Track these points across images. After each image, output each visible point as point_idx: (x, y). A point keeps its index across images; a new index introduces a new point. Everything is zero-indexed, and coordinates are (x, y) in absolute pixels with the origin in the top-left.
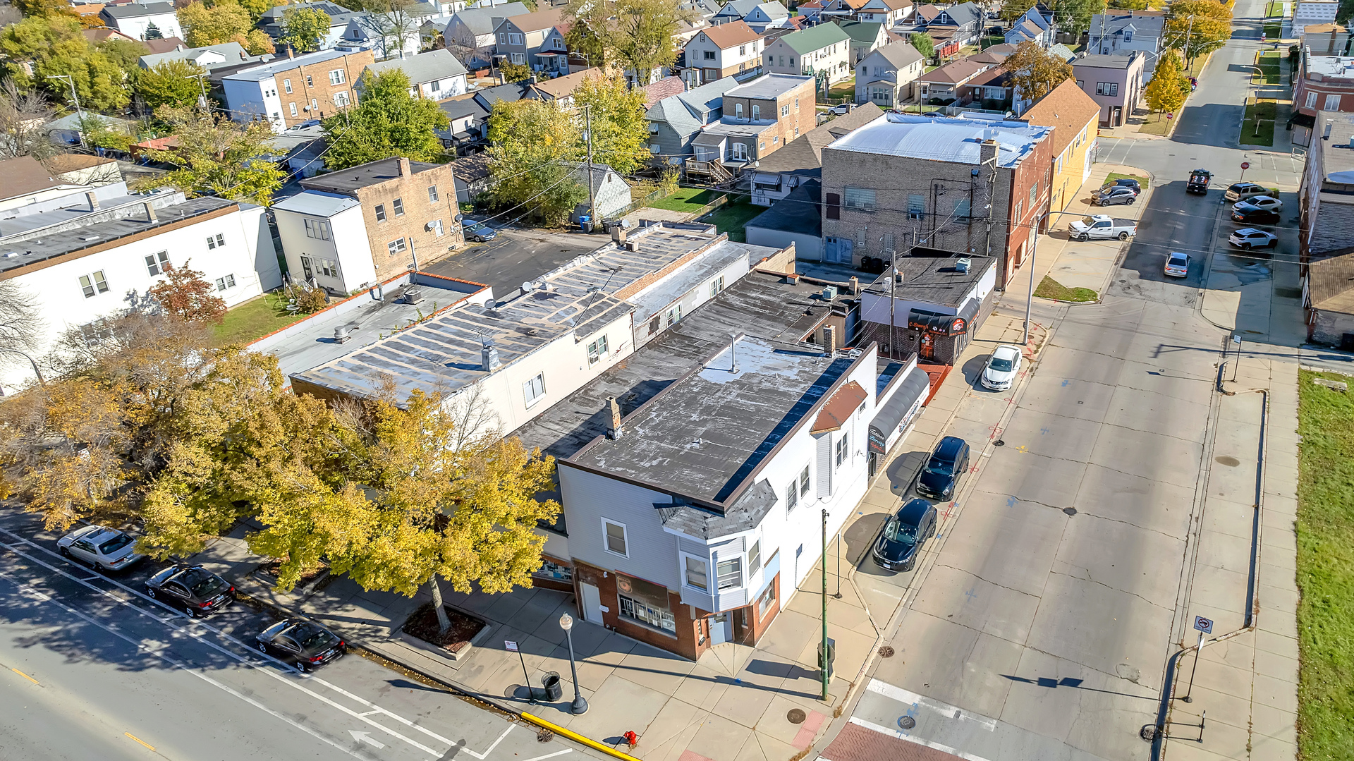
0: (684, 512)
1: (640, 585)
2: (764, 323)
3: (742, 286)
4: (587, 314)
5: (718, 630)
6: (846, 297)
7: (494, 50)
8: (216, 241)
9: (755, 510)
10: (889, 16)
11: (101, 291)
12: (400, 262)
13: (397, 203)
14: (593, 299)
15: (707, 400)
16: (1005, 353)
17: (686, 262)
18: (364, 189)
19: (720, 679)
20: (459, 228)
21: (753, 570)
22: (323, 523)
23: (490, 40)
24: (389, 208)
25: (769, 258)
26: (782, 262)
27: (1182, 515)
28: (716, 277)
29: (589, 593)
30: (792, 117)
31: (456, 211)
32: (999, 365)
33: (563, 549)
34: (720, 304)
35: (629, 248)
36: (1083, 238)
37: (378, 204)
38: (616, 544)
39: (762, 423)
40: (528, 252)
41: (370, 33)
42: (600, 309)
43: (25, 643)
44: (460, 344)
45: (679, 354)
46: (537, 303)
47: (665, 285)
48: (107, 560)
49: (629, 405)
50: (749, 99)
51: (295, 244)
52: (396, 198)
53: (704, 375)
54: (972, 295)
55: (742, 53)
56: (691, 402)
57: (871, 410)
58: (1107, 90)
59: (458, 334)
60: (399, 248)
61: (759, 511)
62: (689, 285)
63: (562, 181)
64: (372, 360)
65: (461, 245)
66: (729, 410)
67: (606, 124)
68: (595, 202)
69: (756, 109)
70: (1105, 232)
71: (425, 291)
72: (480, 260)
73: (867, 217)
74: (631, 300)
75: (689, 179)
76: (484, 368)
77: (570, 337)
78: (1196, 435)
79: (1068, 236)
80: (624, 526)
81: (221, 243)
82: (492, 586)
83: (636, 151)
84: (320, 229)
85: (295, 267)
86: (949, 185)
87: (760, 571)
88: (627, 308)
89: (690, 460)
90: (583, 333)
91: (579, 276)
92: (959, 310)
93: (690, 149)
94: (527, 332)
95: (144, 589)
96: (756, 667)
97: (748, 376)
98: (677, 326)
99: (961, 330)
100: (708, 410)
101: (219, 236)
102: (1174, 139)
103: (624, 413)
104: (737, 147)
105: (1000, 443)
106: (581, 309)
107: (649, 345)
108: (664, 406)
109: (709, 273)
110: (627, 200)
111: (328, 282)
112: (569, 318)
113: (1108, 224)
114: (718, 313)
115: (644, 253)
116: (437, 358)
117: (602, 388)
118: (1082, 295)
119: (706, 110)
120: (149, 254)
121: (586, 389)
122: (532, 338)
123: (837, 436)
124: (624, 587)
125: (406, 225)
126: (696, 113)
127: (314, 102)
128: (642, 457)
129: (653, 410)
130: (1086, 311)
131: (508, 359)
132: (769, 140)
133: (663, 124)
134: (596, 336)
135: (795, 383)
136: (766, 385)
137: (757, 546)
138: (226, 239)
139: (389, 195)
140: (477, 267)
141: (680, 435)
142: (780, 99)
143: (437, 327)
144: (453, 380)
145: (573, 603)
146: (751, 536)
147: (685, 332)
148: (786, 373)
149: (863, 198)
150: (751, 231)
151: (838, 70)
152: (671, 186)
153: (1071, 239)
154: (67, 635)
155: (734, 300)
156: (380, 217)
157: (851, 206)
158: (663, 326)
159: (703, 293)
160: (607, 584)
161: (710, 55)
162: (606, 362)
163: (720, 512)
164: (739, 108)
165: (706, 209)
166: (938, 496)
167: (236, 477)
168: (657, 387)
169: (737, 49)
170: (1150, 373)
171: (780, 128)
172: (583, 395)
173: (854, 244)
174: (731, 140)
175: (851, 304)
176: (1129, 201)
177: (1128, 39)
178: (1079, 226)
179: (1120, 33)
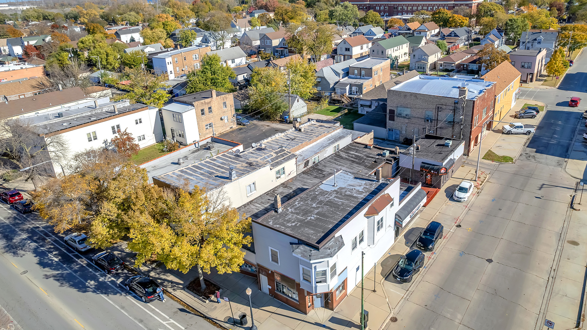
0: (302, 247)
1: (284, 277)
2: (355, 165)
3: (347, 149)
4: (277, 158)
5: (318, 302)
6: (393, 155)
7: (259, 47)
8: (138, 121)
9: (334, 249)
10: (428, 33)
11: (94, 139)
12: (210, 133)
13: (210, 108)
14: (280, 152)
15: (321, 198)
16: (465, 185)
17: (323, 137)
18: (197, 102)
19: (317, 324)
20: (235, 119)
21: (332, 276)
23: (258, 43)
24: (206, 110)
25: (361, 137)
26: (367, 139)
27: (547, 267)
28: (336, 144)
29: (264, 279)
30: (379, 76)
31: (234, 112)
32: (462, 190)
33: (253, 259)
34: (337, 156)
35: (300, 130)
36: (509, 133)
37: (202, 108)
38: (275, 259)
39: (343, 210)
40: (262, 130)
41: (212, 40)
42: (282, 156)
43: (47, 277)
44: (222, 168)
45: (316, 177)
46: (257, 152)
47: (313, 147)
48: (80, 247)
49: (287, 198)
50: (360, 68)
51: (169, 124)
52: (209, 106)
53: (322, 187)
54: (451, 157)
55: (362, 48)
56: (314, 199)
57: (397, 207)
58: (526, 66)
59: (222, 163)
60: (210, 127)
61: (335, 250)
62: (324, 147)
63: (278, 101)
64: (186, 173)
65: (235, 127)
66: (330, 203)
67: (298, 78)
68: (291, 110)
69: (363, 72)
70: (520, 130)
71: (216, 145)
72: (242, 133)
73: (406, 120)
74: (297, 153)
75: (333, 102)
76: (229, 178)
77: (268, 167)
78: (558, 229)
80: (278, 251)
81: (141, 122)
82: (222, 270)
83: (310, 89)
84: (178, 118)
85: (168, 134)
86: (444, 107)
87: (336, 277)
88: (294, 156)
89: (309, 224)
90: (274, 166)
91: (277, 141)
92: (444, 164)
93: (334, 89)
94: (250, 164)
95: (91, 260)
96: (333, 320)
97: (341, 188)
98: (317, 165)
99: (445, 173)
100: (320, 202)
101: (140, 119)
102: (559, 88)
103: (283, 202)
104: (354, 89)
105: (459, 226)
106: (275, 155)
107: (304, 173)
108: (302, 199)
109: (333, 142)
110: (305, 110)
111: (180, 139)
112: (269, 159)
113: (521, 127)
114: (335, 160)
115: (306, 132)
116: (211, 173)
117: (281, 190)
118: (506, 159)
119: (342, 73)
120: (113, 125)
121: (274, 190)
122: (252, 167)
123: (377, 218)
124: (278, 278)
125: (213, 118)
126: (337, 74)
127: (186, 67)
128: (288, 221)
129: (297, 202)
130: (507, 167)
131: (241, 174)
132: (368, 85)
133: (323, 78)
134: (280, 167)
135: (361, 193)
136: (348, 193)
137: (335, 265)
138: (142, 120)
139: (207, 105)
140: (240, 136)
141: (306, 213)
142: (374, 68)
143: (214, 160)
144: (217, 183)
145: (257, 283)
146: (332, 261)
147: (320, 167)
148: (358, 188)
149: (407, 112)
150: (356, 125)
151: (403, 56)
152: (325, 105)
153: (503, 133)
154: (62, 275)
155: (343, 155)
156: (203, 114)
157: (400, 115)
158: (311, 164)
159: (330, 151)
160: (271, 276)
161: (347, 50)
162: (284, 179)
163: (317, 249)
164: (356, 72)
165: (339, 114)
166: (426, 249)
168: (302, 190)
169: (360, 47)
170: (536, 197)
171: (373, 81)
172: (272, 193)
173: (401, 132)
174: (351, 85)
175: (395, 159)
176: (533, 117)
177: (539, 43)
178: (508, 127)
179: (535, 40)
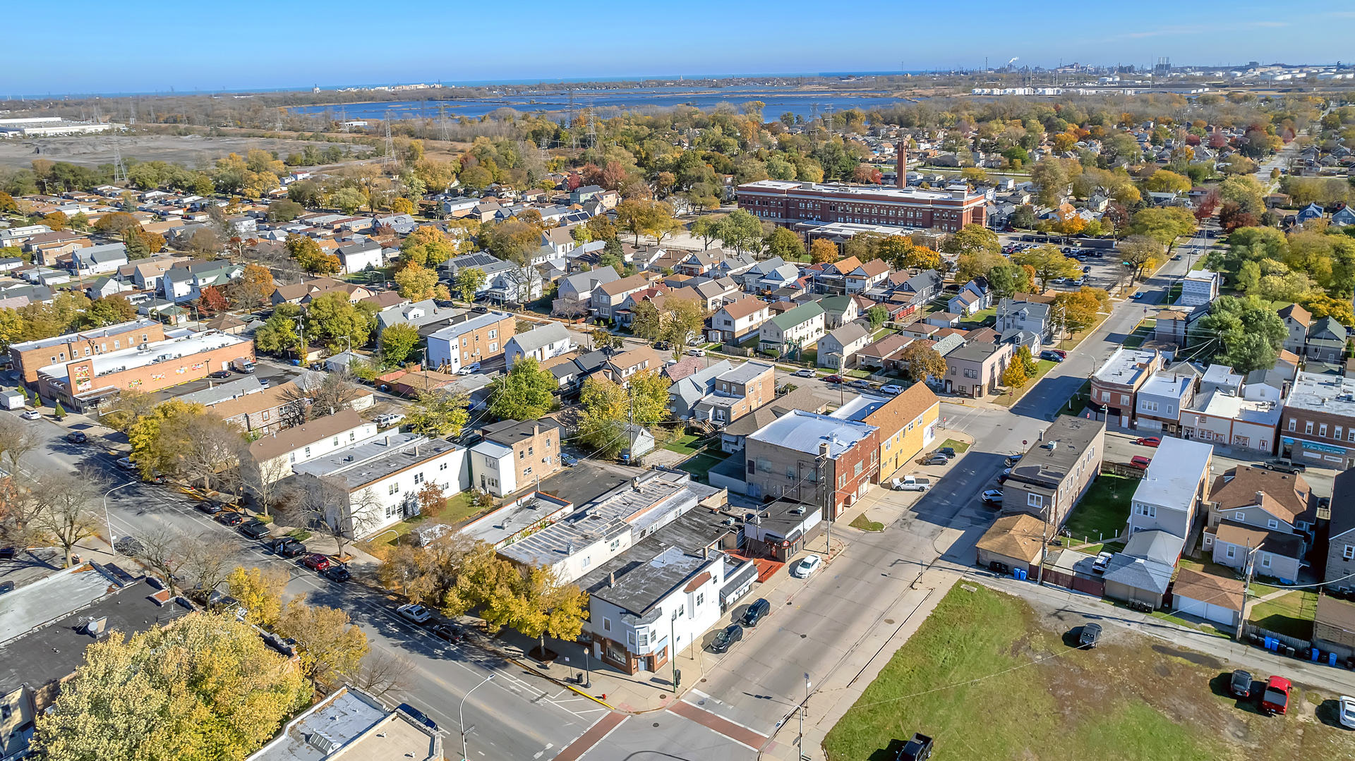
0: (628, 616)
1: (615, 644)
2: (695, 535)
3: (691, 513)
4: (612, 529)
5: (642, 664)
6: (739, 524)
7: (589, 302)
9: (654, 618)
10: (867, 281)
12: (528, 479)
13: (530, 449)
14: (615, 522)
15: (650, 575)
16: (809, 559)
17: (664, 500)
18: (516, 442)
19: (641, 683)
20: (560, 459)
21: (653, 640)
22: (513, 607)
23: (587, 295)
24: (526, 452)
25: (710, 496)
26: (717, 500)
27: (852, 643)
28: (678, 509)
29: (597, 646)
30: (757, 393)
31: (559, 451)
32: (806, 565)
33: (589, 629)
34: (677, 523)
35: (639, 491)
36: (898, 489)
37: (522, 450)
38: (607, 627)
39: (667, 586)
40: (594, 476)
41: (510, 283)
42: (618, 527)
43: (395, 645)
44: (558, 541)
45: (651, 549)
46: (592, 521)
47: (651, 514)
48: (417, 618)
49: (621, 573)
50: (731, 383)
51: (479, 469)
52: (530, 446)
53: (652, 563)
54: (800, 527)
55: (751, 319)
56: (644, 575)
57: (721, 584)
58: (970, 375)
59: (558, 535)
60: (529, 471)
62: (663, 513)
63: (616, 436)
64: (524, 546)
65: (560, 469)
66: (657, 580)
67: (645, 397)
68: (633, 448)
69: (734, 388)
70: (910, 486)
71: (541, 502)
72: (569, 479)
73: (768, 475)
74: (631, 523)
75: (690, 431)
76: (567, 553)
77: (603, 540)
78: (883, 609)
79: (889, 486)
80: (610, 620)
81: (445, 468)
82: (564, 637)
83: (659, 410)
84: (493, 463)
85: (477, 481)
86: (805, 464)
87: (656, 642)
88: (629, 527)
89: (636, 598)
90: (608, 539)
91: (612, 506)
92: (787, 537)
93: (692, 413)
94: (586, 537)
95: (432, 631)
96: (653, 680)
97: (669, 565)
98: (654, 534)
99: (787, 546)
100: (649, 579)
102: (1011, 411)
103: (616, 578)
104: (720, 412)
105: (790, 603)
106: (610, 526)
107: (639, 544)
108: (633, 576)
109: (674, 507)
110: (652, 444)
111: (493, 489)
112: (604, 531)
113: (912, 482)
114: (675, 528)
115: (646, 494)
116: (549, 547)
117: (615, 563)
118: (877, 526)
119: (705, 387)
120: (415, 474)
121: (608, 563)
122: (588, 540)
123: (697, 593)
124: (609, 644)
125: (532, 461)
126: (699, 389)
127: (478, 350)
128: (620, 595)
129: (628, 578)
130: (874, 537)
131: (577, 550)
132: (739, 408)
133: (679, 396)
134: (614, 540)
135: (685, 570)
136: (675, 570)
137: (654, 632)
138: (447, 465)
139: (527, 445)
140: (567, 484)
141: (635, 588)
142: (747, 385)
143: (549, 531)
144: (556, 557)
145: (590, 647)
146: (652, 627)
147: (657, 538)
148: (684, 565)
149: (768, 465)
150: (712, 475)
151: (815, 334)
152: (680, 434)
153: (892, 489)
154: (408, 644)
155: (685, 522)
156: (522, 457)
157: (760, 468)
158: (647, 534)
159: (671, 517)
160: (603, 643)
161: (728, 323)
162: (618, 551)
163: (640, 617)
164: (725, 386)
165: (695, 453)
166: (748, 625)
167: (479, 590)
168: (637, 564)
169: (748, 317)
170: (882, 574)
171: (747, 401)
172: (606, 566)
173: (762, 487)
174: (716, 408)
175: (740, 527)
176: (943, 463)
177: (1023, 319)
178: (897, 482)
179: (1017, 314)
